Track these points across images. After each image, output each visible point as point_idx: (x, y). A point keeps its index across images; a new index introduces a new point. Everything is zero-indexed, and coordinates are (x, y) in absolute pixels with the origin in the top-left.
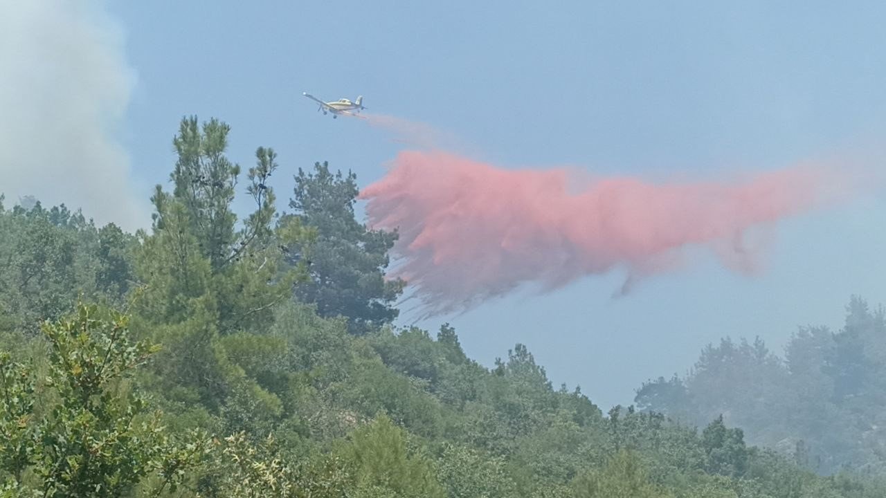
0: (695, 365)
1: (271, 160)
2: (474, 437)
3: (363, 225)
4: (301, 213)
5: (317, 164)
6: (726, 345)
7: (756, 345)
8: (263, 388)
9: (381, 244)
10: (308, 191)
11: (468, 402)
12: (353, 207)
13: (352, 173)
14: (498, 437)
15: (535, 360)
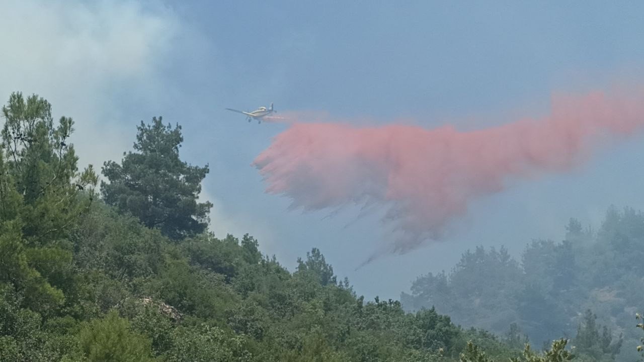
0: (457, 265)
1: (70, 126)
2: (238, 319)
3: (184, 162)
4: (140, 152)
5: (154, 119)
6: (480, 251)
7: (501, 252)
8: (52, 286)
9: (196, 176)
10: (147, 137)
11: (249, 292)
12: (179, 149)
13: (179, 125)
14: (255, 319)
15: (325, 260)
